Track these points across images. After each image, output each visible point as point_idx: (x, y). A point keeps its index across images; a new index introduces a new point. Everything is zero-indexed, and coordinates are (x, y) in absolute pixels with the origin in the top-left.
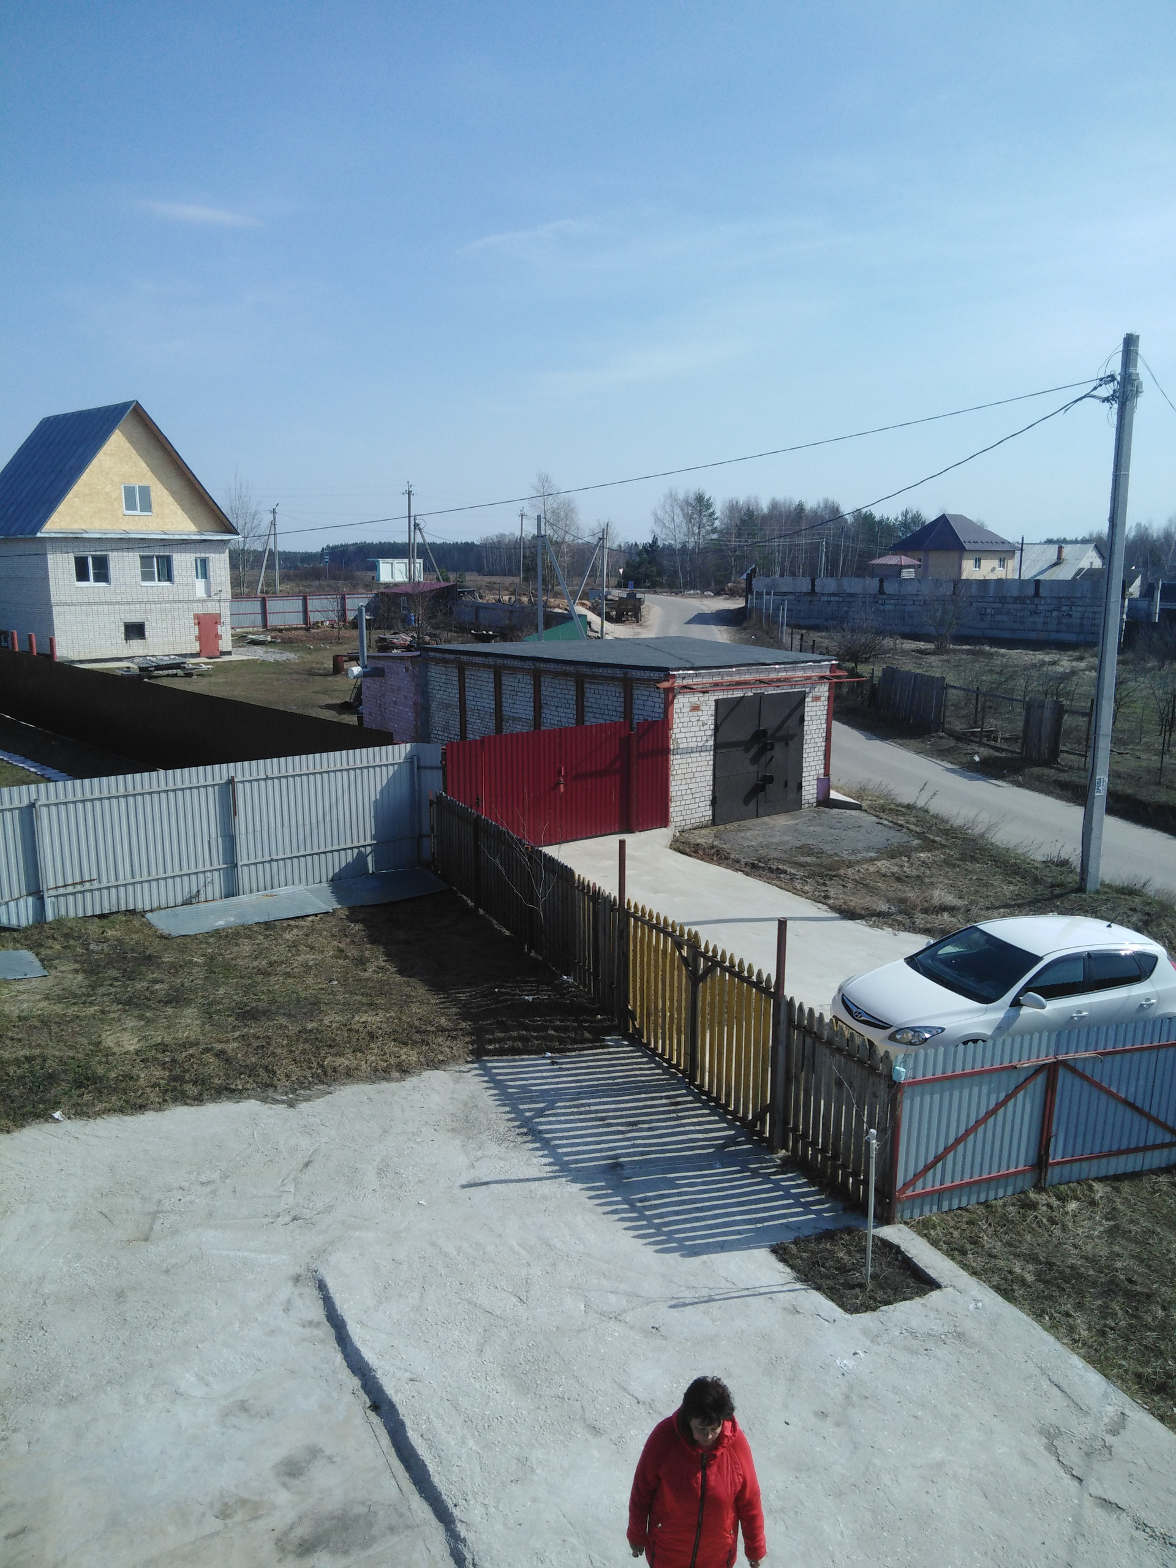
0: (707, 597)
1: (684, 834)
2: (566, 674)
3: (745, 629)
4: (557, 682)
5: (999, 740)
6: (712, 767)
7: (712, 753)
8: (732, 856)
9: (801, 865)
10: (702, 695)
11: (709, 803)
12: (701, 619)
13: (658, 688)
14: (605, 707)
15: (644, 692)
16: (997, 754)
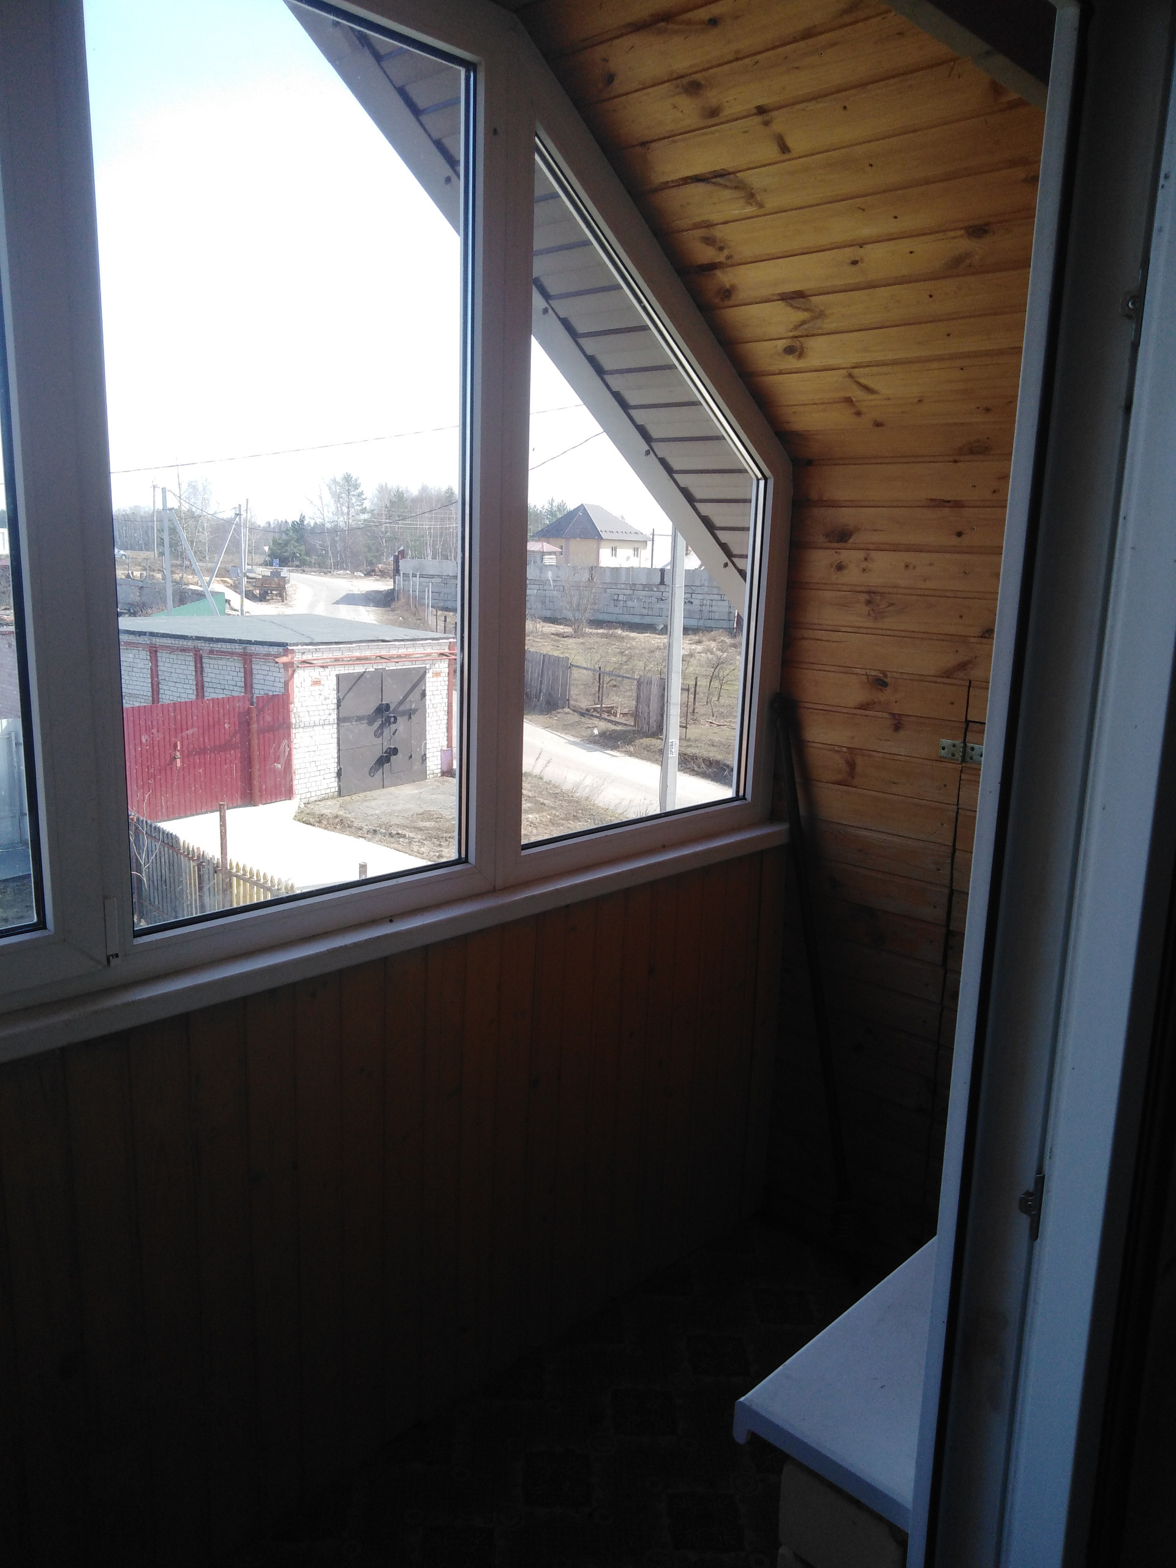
0: (356, 577)
1: (309, 806)
2: (184, 650)
3: (393, 610)
4: (175, 657)
5: (618, 715)
6: (336, 740)
7: (335, 726)
8: (355, 824)
9: (420, 829)
10: (322, 669)
11: (335, 775)
12: (350, 599)
13: (277, 663)
14: (225, 682)
15: (264, 667)
16: (613, 727)
